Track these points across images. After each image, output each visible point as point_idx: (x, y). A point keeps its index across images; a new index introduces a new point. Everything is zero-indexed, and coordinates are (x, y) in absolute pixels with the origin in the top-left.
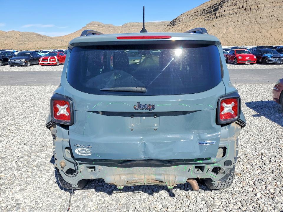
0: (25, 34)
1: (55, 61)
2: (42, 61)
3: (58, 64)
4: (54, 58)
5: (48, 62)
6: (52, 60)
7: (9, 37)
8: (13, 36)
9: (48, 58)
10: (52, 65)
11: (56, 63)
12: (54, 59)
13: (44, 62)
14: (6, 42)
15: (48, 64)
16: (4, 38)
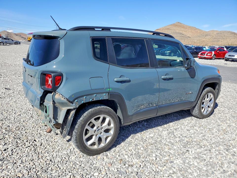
0: (222, 32)
1: (211, 55)
2: (200, 55)
3: (213, 58)
4: (212, 53)
5: (205, 56)
6: (209, 54)
7: (208, 35)
8: (211, 35)
9: (206, 52)
10: (207, 59)
11: (212, 57)
12: (210, 54)
13: (201, 55)
14: (204, 39)
15: (204, 57)
16: (203, 36)
